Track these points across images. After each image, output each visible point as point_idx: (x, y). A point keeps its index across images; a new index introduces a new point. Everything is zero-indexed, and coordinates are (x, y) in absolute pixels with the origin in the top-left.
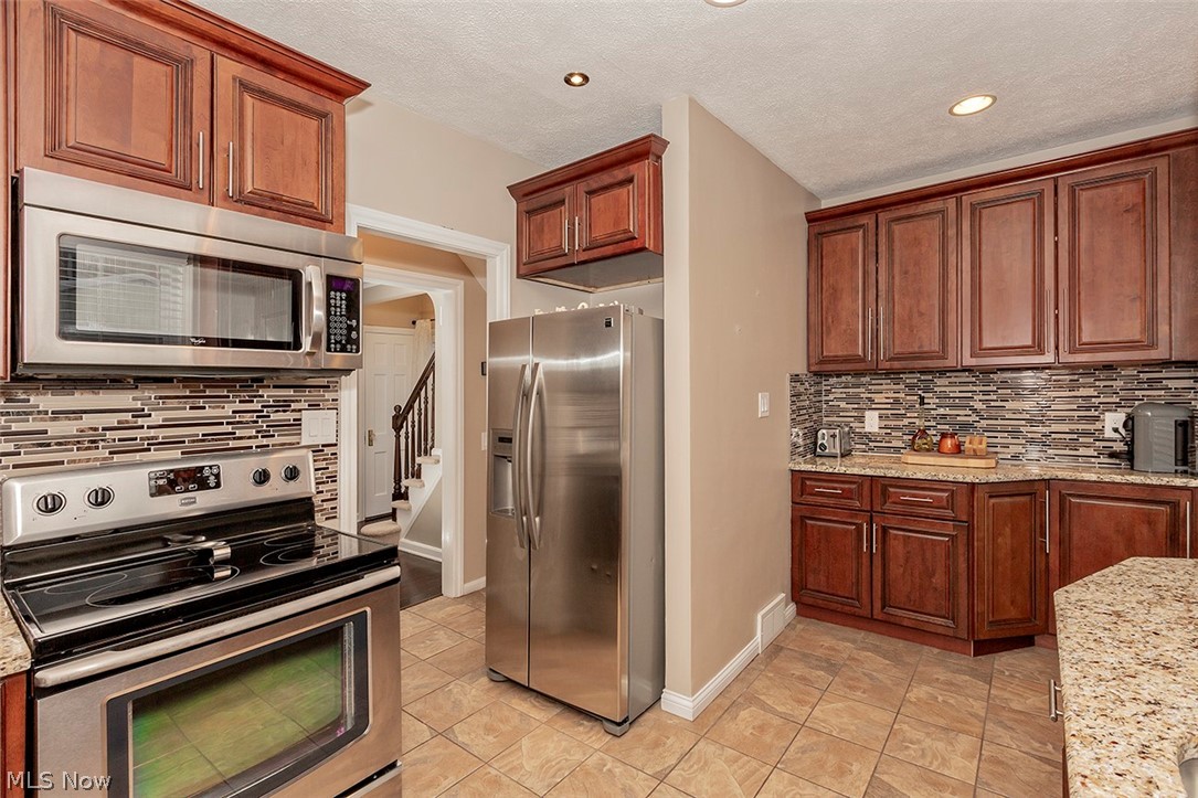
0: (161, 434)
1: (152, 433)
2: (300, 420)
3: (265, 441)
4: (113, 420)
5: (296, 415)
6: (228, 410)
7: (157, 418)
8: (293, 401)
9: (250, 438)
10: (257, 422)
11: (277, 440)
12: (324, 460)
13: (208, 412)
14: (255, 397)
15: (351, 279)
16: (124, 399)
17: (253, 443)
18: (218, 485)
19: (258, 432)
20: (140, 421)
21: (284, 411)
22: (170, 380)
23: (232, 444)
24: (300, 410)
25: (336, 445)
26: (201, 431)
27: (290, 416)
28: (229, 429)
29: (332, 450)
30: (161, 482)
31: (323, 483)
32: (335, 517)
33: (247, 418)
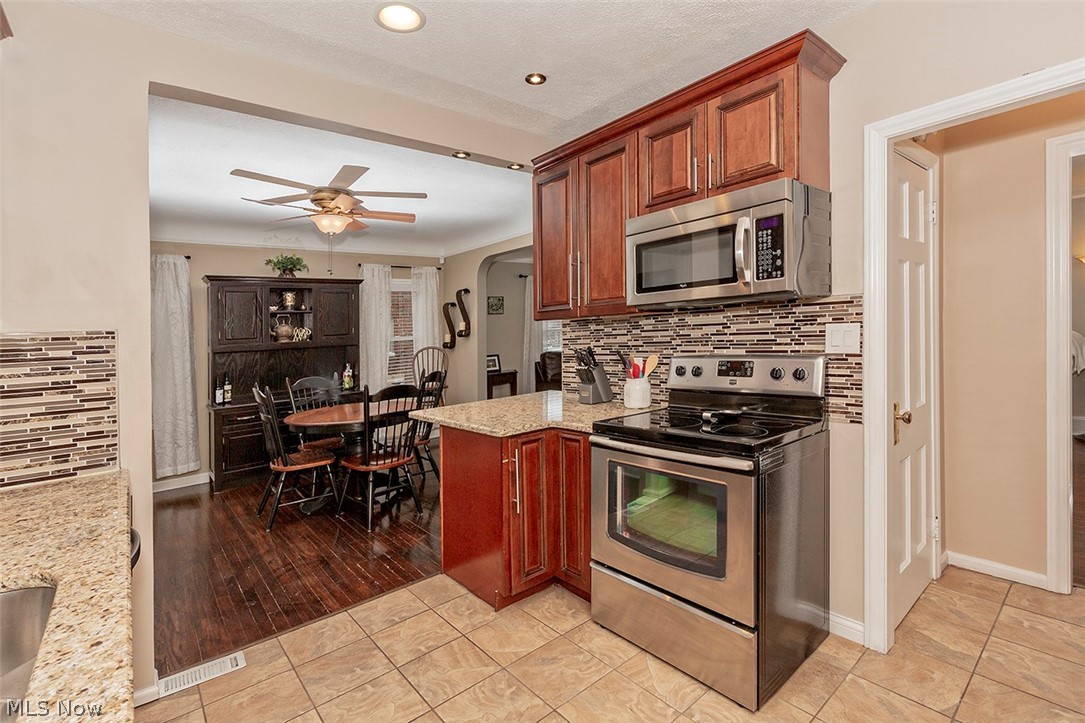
0: (735, 338)
1: (731, 338)
2: (824, 331)
3: (797, 348)
4: (714, 329)
5: (821, 328)
6: (772, 323)
7: (733, 329)
8: (819, 316)
9: (786, 344)
10: (791, 333)
11: (806, 347)
12: (848, 368)
13: (760, 325)
14: (790, 313)
15: (777, 216)
16: (719, 318)
17: (789, 348)
18: (751, 376)
19: (792, 340)
20: (726, 331)
21: (811, 324)
22: (739, 305)
23: (774, 348)
24: (824, 324)
25: (861, 356)
26: (756, 338)
27: (816, 328)
28: (773, 337)
29: (857, 359)
30: (724, 368)
31: (848, 388)
32: (860, 422)
33: (784, 329)
